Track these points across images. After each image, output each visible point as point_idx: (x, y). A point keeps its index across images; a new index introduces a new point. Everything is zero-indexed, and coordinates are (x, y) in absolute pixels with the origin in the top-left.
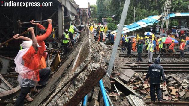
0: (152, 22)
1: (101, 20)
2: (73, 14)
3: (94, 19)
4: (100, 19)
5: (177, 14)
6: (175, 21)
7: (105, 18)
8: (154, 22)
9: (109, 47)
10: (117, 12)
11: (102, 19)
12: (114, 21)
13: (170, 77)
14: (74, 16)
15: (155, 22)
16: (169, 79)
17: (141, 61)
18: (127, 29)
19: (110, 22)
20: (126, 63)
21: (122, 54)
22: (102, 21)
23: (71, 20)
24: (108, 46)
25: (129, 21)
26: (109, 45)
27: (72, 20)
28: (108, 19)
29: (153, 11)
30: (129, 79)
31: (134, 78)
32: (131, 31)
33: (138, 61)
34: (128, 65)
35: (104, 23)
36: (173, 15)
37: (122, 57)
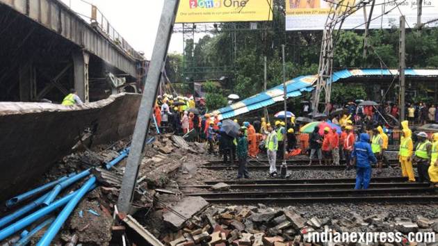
0: (299, 90)
1: (193, 89)
2: (118, 73)
3: (177, 85)
4: (190, 84)
5: (354, 71)
6: (357, 89)
7: (203, 83)
8: (302, 90)
9: (194, 146)
10: (229, 68)
11: (195, 84)
12: (221, 90)
13: (281, 213)
14: (123, 76)
15: (305, 89)
16: (275, 219)
17: (246, 177)
18: (244, 105)
19: (210, 92)
20: (206, 183)
21: (211, 163)
22: (196, 89)
23: (113, 85)
24: (191, 143)
25: (254, 89)
26: (196, 143)
27: (116, 85)
28: (207, 84)
29: (308, 67)
30: (184, 221)
31: (199, 219)
32: (250, 111)
33: (239, 178)
34: (207, 188)
35: (200, 93)
36: (346, 74)
37: (208, 168)
